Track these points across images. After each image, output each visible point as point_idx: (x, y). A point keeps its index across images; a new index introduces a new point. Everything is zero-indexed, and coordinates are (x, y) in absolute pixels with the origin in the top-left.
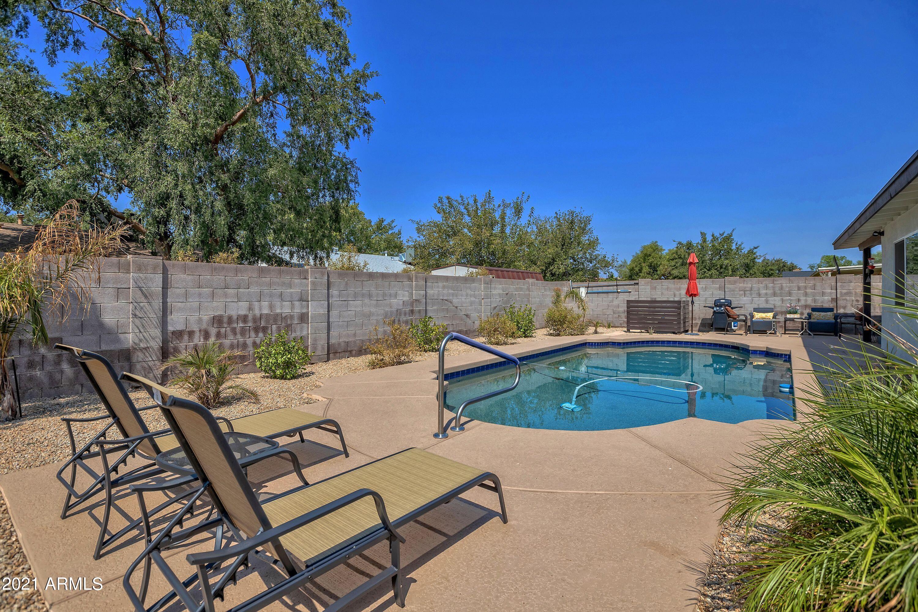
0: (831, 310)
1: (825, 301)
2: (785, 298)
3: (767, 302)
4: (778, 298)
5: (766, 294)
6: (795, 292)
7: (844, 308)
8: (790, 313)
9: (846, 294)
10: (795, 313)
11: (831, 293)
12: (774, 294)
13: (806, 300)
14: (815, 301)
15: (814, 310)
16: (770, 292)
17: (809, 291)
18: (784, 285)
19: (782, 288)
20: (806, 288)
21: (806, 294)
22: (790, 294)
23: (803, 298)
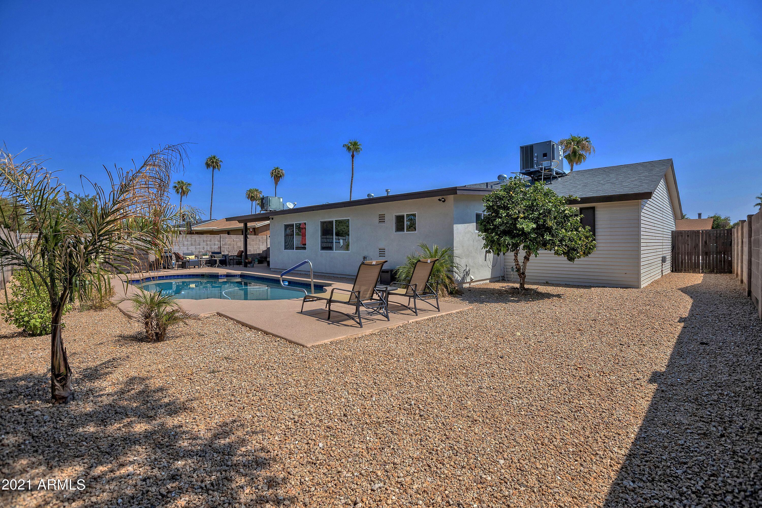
0: (220, 253)
1: (215, 248)
2: (197, 247)
3: (188, 249)
4: (193, 247)
5: (187, 244)
6: (202, 243)
7: (224, 252)
8: (204, 255)
9: (224, 244)
10: (207, 255)
11: (218, 244)
12: (192, 245)
13: (207, 248)
14: (211, 248)
15: (212, 253)
16: (189, 243)
17: (208, 243)
18: (196, 239)
19: (195, 241)
20: (207, 241)
21: (207, 245)
22: (199, 245)
23: (205, 247)
